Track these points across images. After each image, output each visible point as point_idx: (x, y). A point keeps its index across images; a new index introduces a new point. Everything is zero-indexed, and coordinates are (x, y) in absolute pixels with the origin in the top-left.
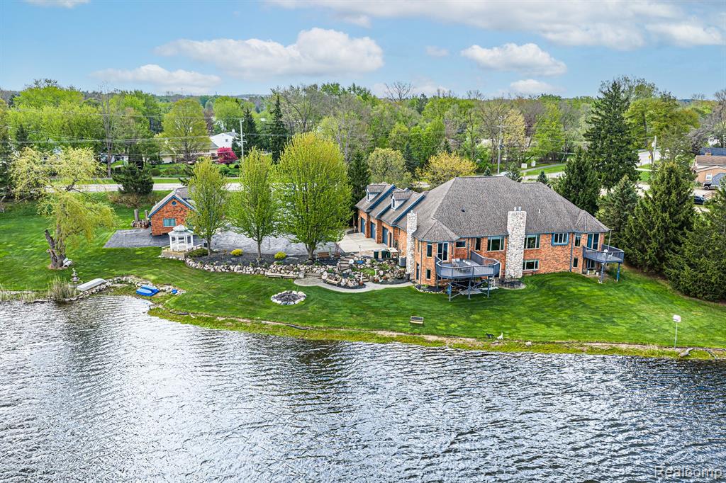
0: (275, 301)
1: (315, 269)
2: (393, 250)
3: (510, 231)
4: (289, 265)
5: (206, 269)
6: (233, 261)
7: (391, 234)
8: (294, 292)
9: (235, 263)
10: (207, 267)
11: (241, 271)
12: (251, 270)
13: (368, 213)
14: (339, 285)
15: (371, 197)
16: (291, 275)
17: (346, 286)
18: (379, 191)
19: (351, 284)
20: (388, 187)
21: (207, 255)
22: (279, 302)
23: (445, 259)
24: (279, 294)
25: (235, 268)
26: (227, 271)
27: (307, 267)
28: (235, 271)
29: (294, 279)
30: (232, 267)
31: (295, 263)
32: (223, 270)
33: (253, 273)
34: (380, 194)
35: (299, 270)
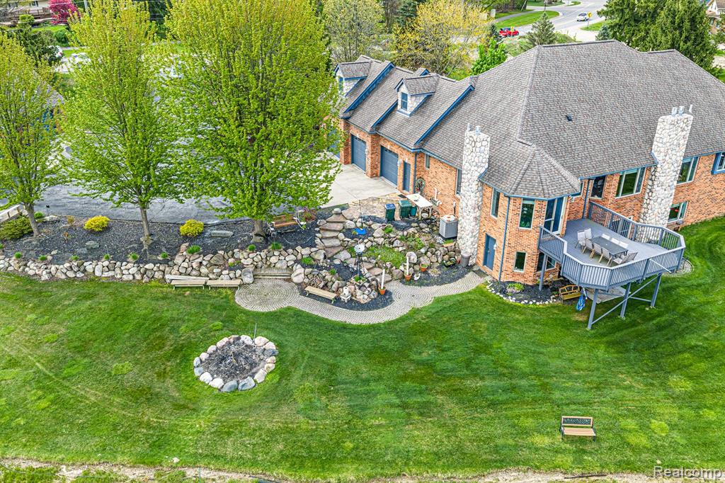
0: (206, 377)
1: (273, 260)
2: (423, 203)
3: (659, 157)
4: (215, 253)
5: (31, 272)
6: (91, 250)
7: (405, 165)
8: (246, 339)
9: (94, 254)
10: (32, 268)
11: (111, 273)
12: (134, 270)
13: (346, 119)
14: (337, 301)
15: (348, 86)
16: (224, 281)
17: (353, 304)
18: (361, 74)
19: (362, 297)
20: (378, 67)
21: (31, 233)
22: (218, 382)
23: (556, 228)
24: (212, 349)
25: (97, 268)
26: (80, 275)
27: (258, 257)
28: (98, 273)
29: (234, 288)
30: (89, 266)
31: (228, 244)
32: (71, 274)
33: (138, 277)
34: (362, 80)
35: (242, 267)
